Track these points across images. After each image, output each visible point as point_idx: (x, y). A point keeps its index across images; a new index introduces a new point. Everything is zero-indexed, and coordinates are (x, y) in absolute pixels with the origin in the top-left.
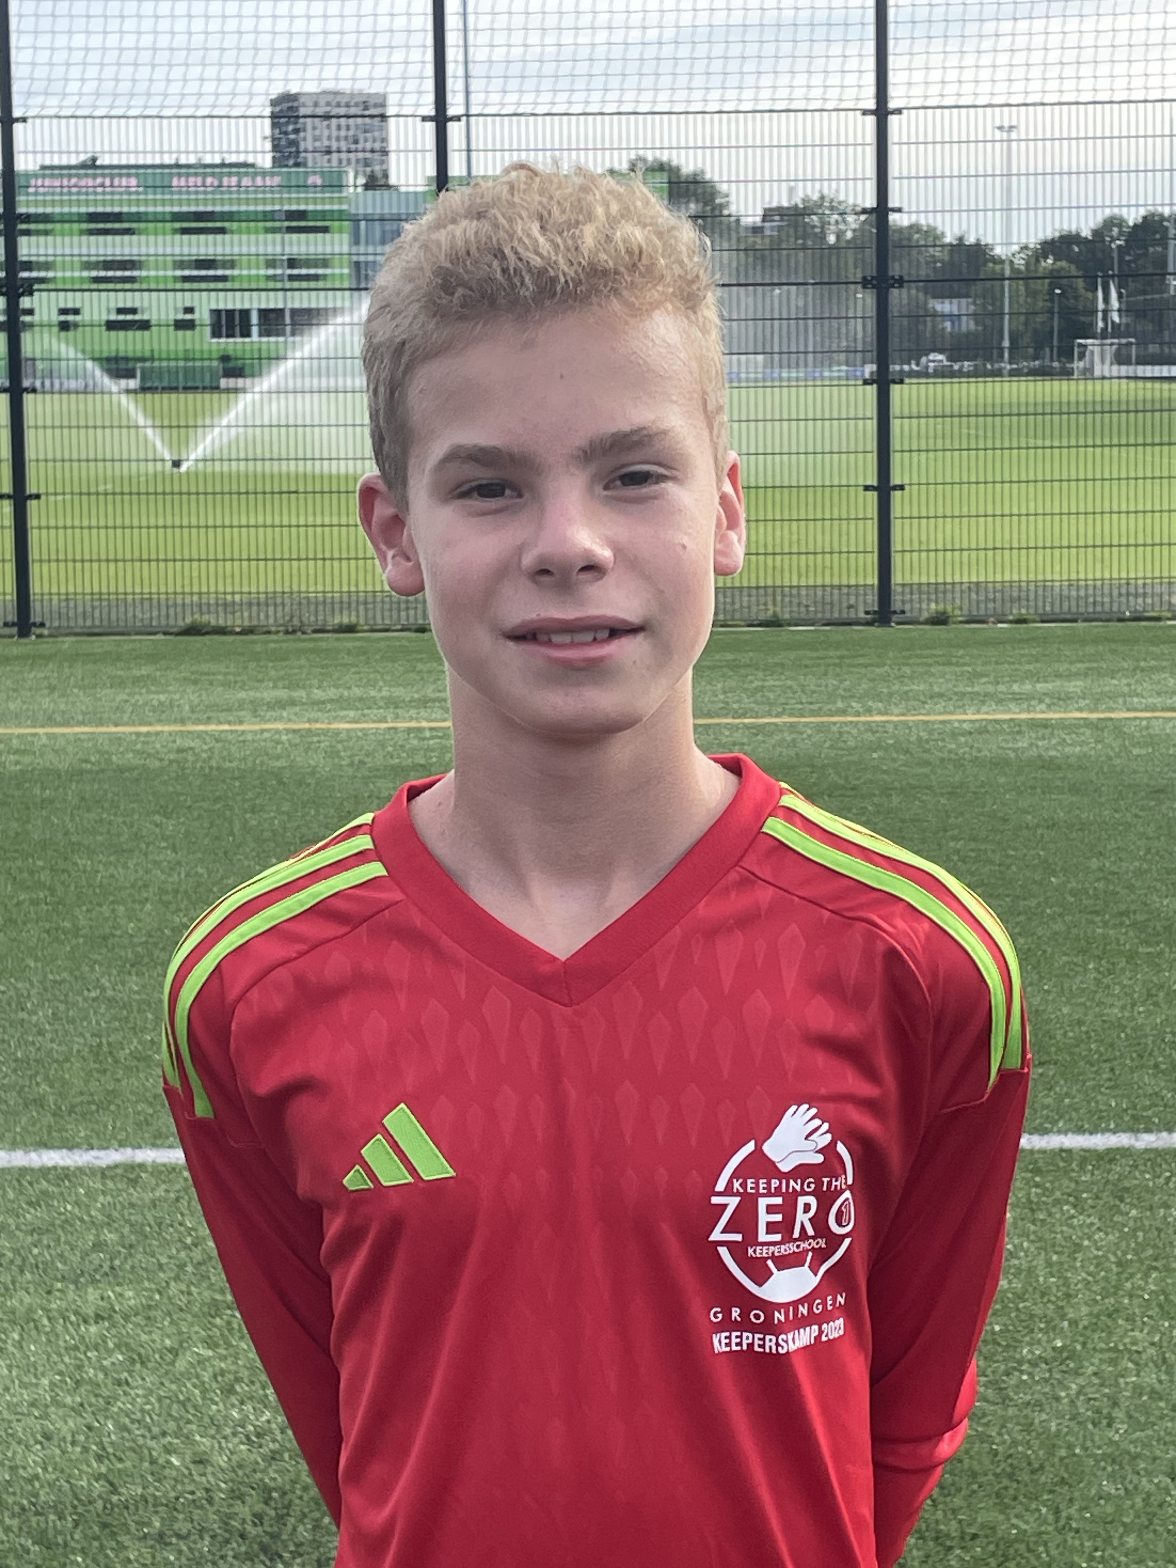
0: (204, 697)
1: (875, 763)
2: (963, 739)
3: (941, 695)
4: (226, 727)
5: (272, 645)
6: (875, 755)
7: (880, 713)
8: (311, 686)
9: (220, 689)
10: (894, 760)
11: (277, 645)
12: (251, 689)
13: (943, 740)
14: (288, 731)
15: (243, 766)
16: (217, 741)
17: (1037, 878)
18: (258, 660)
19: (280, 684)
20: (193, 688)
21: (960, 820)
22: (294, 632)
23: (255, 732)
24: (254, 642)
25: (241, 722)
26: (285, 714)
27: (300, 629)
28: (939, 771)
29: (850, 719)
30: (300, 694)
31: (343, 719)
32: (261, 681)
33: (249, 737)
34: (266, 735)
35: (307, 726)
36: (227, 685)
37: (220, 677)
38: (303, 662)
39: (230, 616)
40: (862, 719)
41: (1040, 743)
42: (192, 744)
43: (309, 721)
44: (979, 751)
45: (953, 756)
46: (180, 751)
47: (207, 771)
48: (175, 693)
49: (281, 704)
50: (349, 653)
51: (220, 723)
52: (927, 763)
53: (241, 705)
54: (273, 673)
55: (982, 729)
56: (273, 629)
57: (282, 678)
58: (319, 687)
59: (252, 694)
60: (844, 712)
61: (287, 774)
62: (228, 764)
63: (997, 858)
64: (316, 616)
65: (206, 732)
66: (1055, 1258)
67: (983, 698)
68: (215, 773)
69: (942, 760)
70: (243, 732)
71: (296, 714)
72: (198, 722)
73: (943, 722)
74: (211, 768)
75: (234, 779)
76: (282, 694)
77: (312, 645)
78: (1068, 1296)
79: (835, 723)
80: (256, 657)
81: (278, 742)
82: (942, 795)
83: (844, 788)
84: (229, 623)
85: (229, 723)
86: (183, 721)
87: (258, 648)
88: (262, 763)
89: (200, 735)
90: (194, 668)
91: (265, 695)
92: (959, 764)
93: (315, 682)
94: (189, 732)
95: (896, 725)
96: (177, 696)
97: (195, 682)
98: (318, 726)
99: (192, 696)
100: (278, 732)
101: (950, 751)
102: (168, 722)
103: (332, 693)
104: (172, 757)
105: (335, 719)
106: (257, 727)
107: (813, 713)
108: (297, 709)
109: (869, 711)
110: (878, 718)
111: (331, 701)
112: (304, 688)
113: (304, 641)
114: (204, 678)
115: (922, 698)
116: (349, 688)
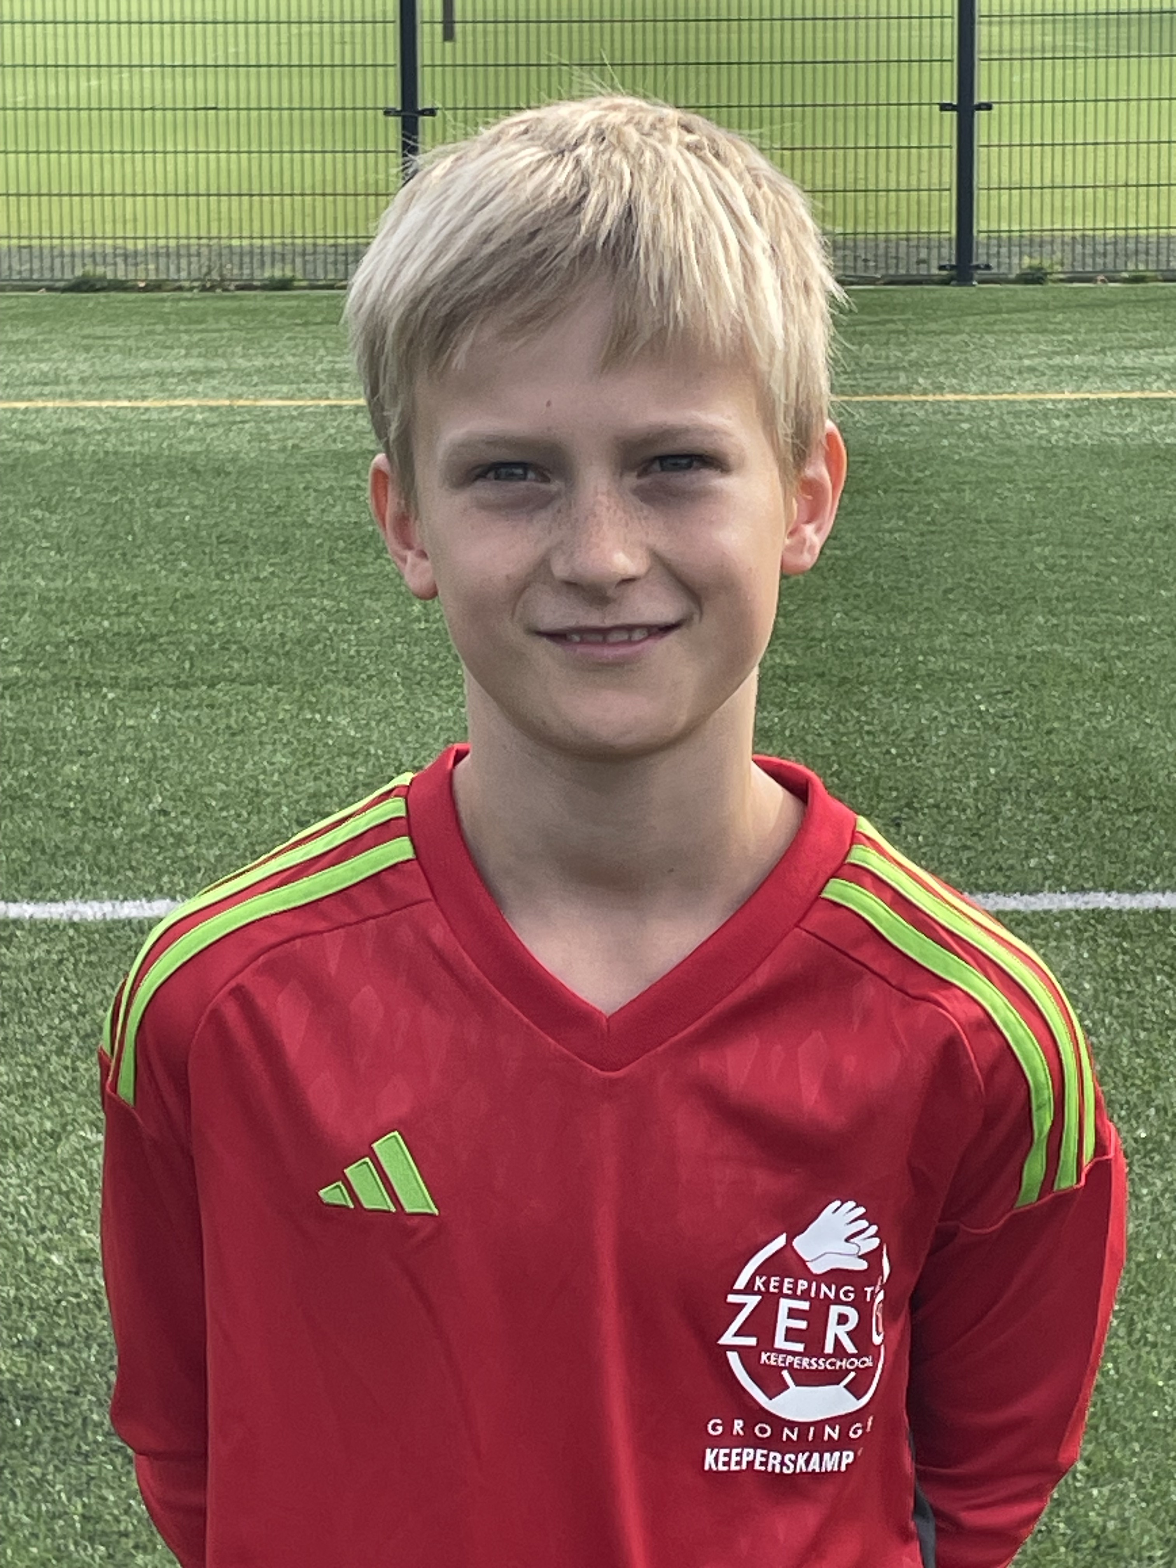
0: (98, 367)
1: (944, 452)
2: (1057, 423)
3: (1032, 369)
4: (125, 403)
5: (183, 304)
6: (945, 442)
7: (954, 391)
8: (233, 354)
9: (118, 357)
10: (970, 449)
11: (192, 304)
12: (158, 357)
13: (1032, 424)
14: (203, 409)
15: (146, 451)
16: (115, 419)
17: (1144, 590)
18: (167, 323)
19: (195, 352)
20: (84, 355)
21: (1049, 521)
22: (212, 288)
23: (162, 410)
24: (163, 300)
25: (144, 398)
26: (200, 388)
27: (221, 284)
28: (1025, 461)
29: (914, 398)
30: (220, 363)
31: (271, 395)
32: (172, 348)
33: (155, 416)
34: (175, 414)
35: (227, 403)
36: (127, 352)
37: (119, 342)
38: (224, 325)
39: (131, 269)
40: (930, 398)
41: (1155, 429)
42: (82, 424)
43: (230, 396)
44: (1077, 437)
45: (1044, 443)
46: (68, 432)
47: (101, 455)
48: (63, 360)
49: (196, 375)
50: (282, 314)
51: (117, 398)
52: (1010, 452)
53: (144, 376)
54: (185, 337)
55: (1081, 410)
56: (187, 284)
57: (197, 345)
58: (244, 356)
59: (159, 364)
60: (908, 390)
61: (200, 462)
62: (127, 449)
63: (1094, 567)
64: (241, 268)
65: (100, 409)
66: (1143, 1035)
67: (1084, 374)
68: (112, 458)
69: (1031, 447)
70: (147, 409)
71: (214, 389)
72: (90, 396)
73: (1031, 402)
74: (107, 453)
75: (135, 465)
76: (196, 363)
77: (235, 304)
78: (1157, 1079)
79: (895, 403)
80: (163, 318)
81: (190, 423)
82: (1028, 490)
83: (904, 481)
84: (131, 276)
85: (129, 398)
86: (70, 396)
87: (167, 307)
88: (170, 446)
89: (93, 413)
90: (87, 331)
91: (175, 364)
92: (1051, 452)
93: (239, 349)
94: (79, 410)
95: (973, 406)
96: (64, 365)
97: (87, 349)
98: (241, 402)
99: (82, 364)
100: (190, 409)
101: (1041, 438)
102: (54, 396)
103: (259, 362)
104: (57, 439)
105: (263, 395)
106: (164, 404)
107: (869, 391)
108: (215, 382)
109: (940, 388)
110: (951, 397)
111: (258, 371)
112: (224, 355)
113: (226, 298)
114: (101, 342)
115: (1008, 373)
116: (281, 357)
